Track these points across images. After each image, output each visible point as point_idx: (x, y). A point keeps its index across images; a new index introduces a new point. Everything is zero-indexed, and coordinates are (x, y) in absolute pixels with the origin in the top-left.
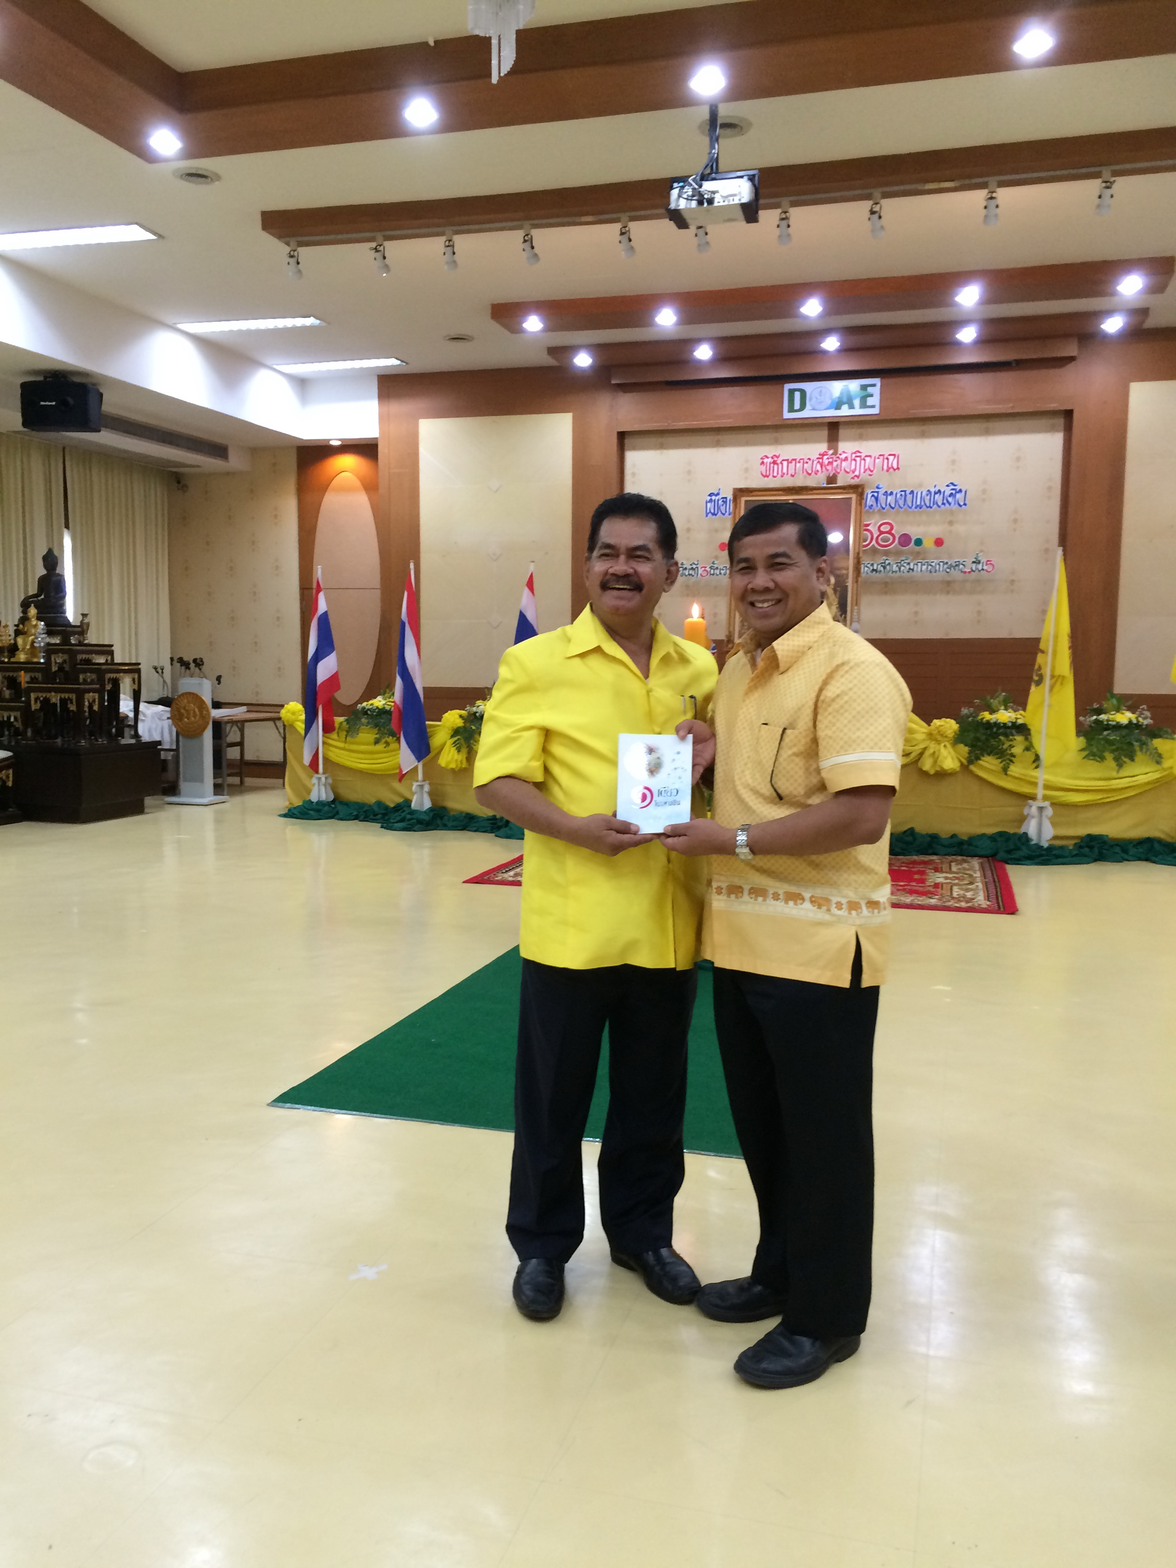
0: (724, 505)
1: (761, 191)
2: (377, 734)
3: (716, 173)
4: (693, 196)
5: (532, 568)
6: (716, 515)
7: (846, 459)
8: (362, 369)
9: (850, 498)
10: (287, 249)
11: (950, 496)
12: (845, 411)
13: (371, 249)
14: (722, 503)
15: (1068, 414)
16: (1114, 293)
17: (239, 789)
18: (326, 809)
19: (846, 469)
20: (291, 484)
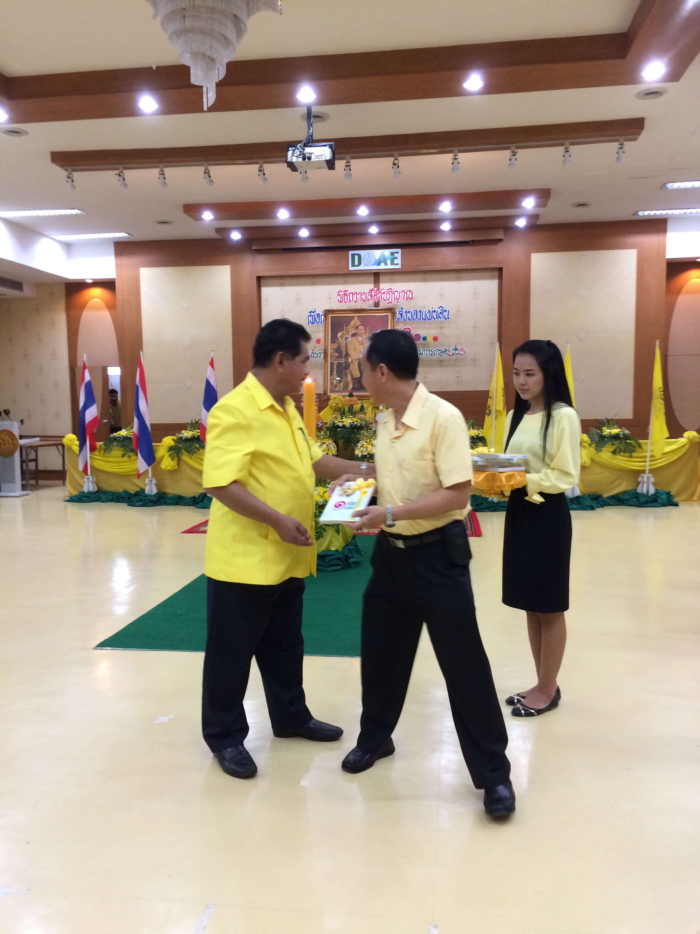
0: (318, 318)
1: (335, 152)
2: (122, 451)
3: (311, 143)
4: (300, 155)
5: (212, 354)
6: (314, 324)
7: (384, 293)
8: (105, 238)
10: (65, 173)
11: (440, 314)
12: (382, 266)
13: (116, 174)
14: (317, 317)
15: (500, 270)
16: (520, 207)
18: (93, 496)
19: (385, 298)
20: (62, 305)
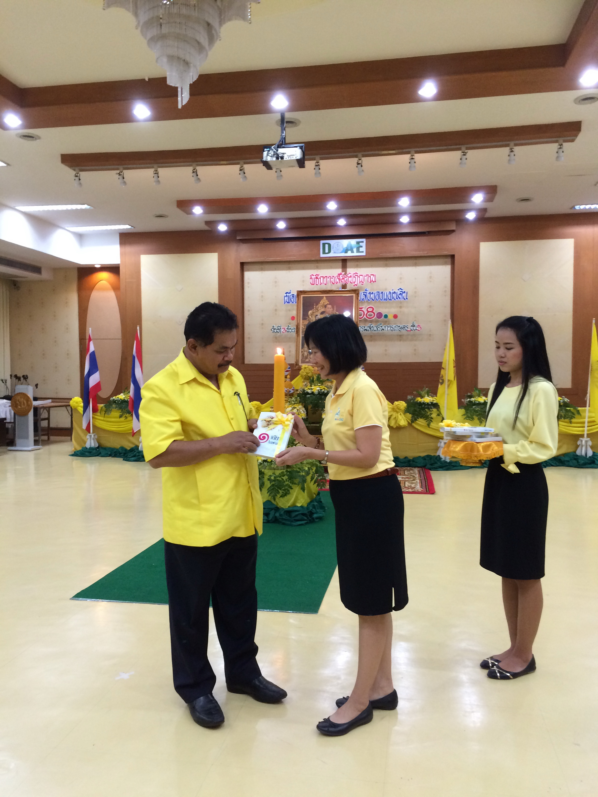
0: (293, 298)
1: (306, 153)
2: (120, 413)
3: (284, 145)
4: (274, 155)
6: (289, 303)
7: (351, 277)
8: (111, 230)
9: (353, 296)
10: (74, 173)
11: (400, 295)
12: (349, 254)
13: (117, 174)
14: (292, 297)
15: (453, 257)
16: (471, 202)
17: (47, 442)
18: (94, 451)
19: (351, 281)
20: (75, 286)
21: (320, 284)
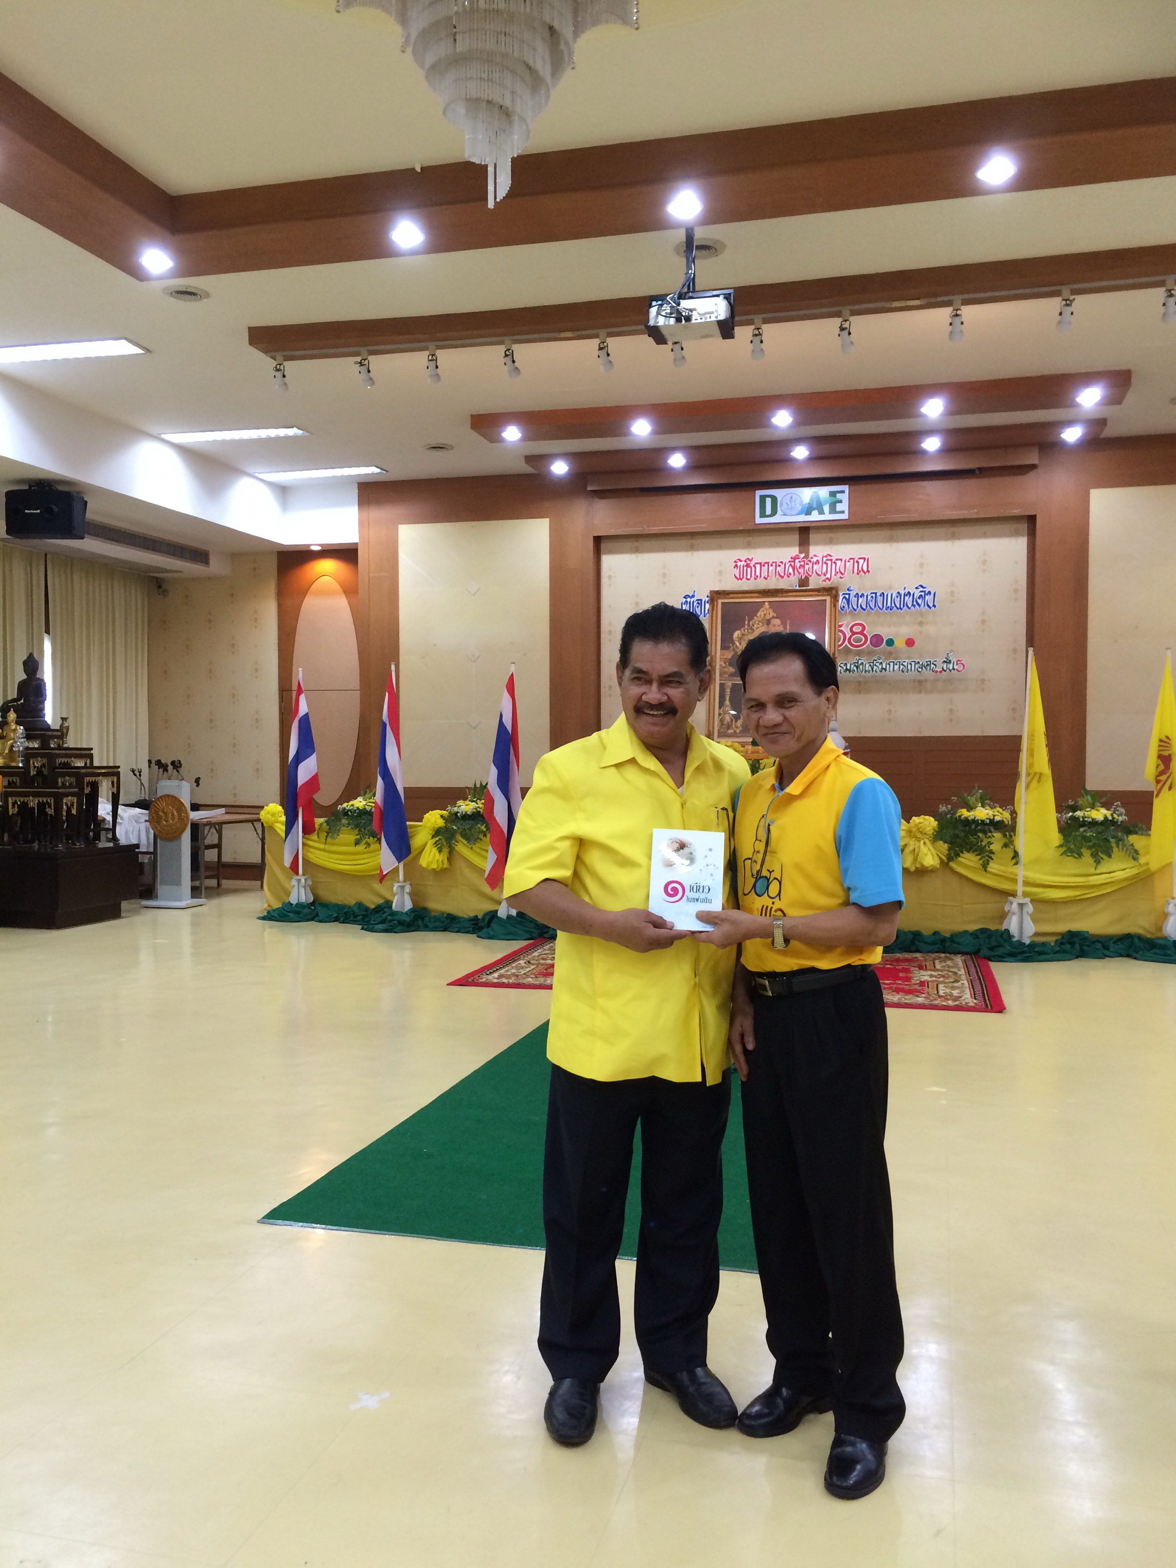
0: (700, 607)
1: (736, 309)
2: (357, 835)
3: (692, 292)
4: (671, 313)
5: (513, 669)
7: (817, 562)
8: (342, 477)
9: (826, 600)
10: (274, 363)
11: (919, 598)
12: (815, 516)
13: (356, 363)
14: (698, 605)
15: (1031, 520)
16: (1074, 405)
17: (217, 892)
18: (306, 910)
19: (818, 572)
20: (271, 588)
21: (755, 579)
